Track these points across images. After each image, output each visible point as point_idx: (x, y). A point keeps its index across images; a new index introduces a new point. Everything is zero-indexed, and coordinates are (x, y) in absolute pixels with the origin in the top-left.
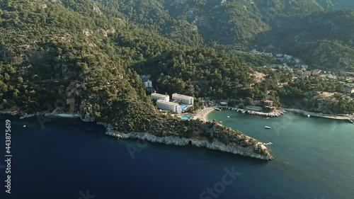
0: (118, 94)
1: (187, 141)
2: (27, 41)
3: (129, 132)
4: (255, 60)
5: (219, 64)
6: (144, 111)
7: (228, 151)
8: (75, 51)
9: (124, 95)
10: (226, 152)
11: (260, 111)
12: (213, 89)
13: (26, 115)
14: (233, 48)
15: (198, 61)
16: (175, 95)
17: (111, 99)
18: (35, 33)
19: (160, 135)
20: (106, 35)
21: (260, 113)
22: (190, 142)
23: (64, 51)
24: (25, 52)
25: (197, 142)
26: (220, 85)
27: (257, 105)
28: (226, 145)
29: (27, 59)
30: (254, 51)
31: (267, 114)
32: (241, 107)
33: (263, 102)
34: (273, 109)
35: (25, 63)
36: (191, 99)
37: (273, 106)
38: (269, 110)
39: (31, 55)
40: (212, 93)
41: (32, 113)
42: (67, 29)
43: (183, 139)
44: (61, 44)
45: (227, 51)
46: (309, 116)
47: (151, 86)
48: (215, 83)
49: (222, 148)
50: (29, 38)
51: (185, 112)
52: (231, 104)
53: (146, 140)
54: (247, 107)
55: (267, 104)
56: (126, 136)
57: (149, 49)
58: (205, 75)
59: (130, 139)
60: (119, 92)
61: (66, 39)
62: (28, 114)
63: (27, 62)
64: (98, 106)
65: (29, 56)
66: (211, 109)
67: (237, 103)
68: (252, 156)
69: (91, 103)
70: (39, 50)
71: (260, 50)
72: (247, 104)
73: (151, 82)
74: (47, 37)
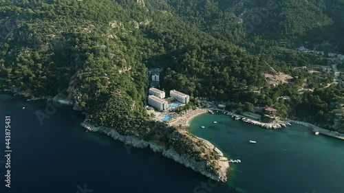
0: (109, 86)
1: (146, 144)
2: (54, 31)
3: (99, 125)
4: (296, 59)
5: (231, 62)
6: (121, 106)
7: (181, 162)
8: (90, 42)
9: (113, 88)
10: (178, 163)
11: (258, 120)
12: (215, 89)
13: (33, 98)
14: (275, 44)
15: (211, 57)
16: (172, 92)
17: (99, 91)
18: (62, 24)
19: (122, 133)
20: (138, 27)
21: (255, 122)
22: (149, 145)
23: (81, 41)
24: (50, 41)
25: (155, 147)
26: (224, 85)
27: (256, 113)
28: (180, 155)
29: (52, 47)
30: (302, 48)
31: (263, 124)
32: (238, 113)
33: (264, 110)
34: (274, 119)
35: (49, 51)
36: (186, 98)
37: (277, 115)
38: (268, 120)
39: (55, 44)
40: (213, 94)
41: (38, 97)
42: (93, 21)
43: (142, 141)
44: (79, 35)
45: (267, 47)
46: (317, 133)
47: (158, 80)
48: (220, 83)
49: (176, 158)
50: (56, 28)
51: (173, 111)
52: (228, 108)
53: (110, 136)
54: (245, 114)
55: (268, 113)
56: (95, 129)
57: (173, 42)
58: (213, 72)
59: (97, 133)
60: (111, 84)
61: (87, 30)
62: (35, 97)
63: (51, 50)
64: (87, 96)
65: (53, 45)
66: (205, 111)
67: (236, 107)
68: (203, 173)
69: (82, 93)
70: (62, 40)
71: (310, 47)
72: (246, 110)
73: (158, 77)
74: (72, 28)
